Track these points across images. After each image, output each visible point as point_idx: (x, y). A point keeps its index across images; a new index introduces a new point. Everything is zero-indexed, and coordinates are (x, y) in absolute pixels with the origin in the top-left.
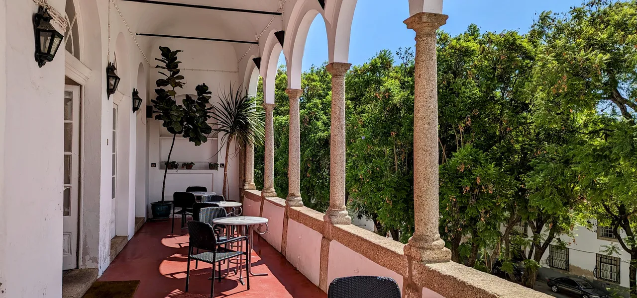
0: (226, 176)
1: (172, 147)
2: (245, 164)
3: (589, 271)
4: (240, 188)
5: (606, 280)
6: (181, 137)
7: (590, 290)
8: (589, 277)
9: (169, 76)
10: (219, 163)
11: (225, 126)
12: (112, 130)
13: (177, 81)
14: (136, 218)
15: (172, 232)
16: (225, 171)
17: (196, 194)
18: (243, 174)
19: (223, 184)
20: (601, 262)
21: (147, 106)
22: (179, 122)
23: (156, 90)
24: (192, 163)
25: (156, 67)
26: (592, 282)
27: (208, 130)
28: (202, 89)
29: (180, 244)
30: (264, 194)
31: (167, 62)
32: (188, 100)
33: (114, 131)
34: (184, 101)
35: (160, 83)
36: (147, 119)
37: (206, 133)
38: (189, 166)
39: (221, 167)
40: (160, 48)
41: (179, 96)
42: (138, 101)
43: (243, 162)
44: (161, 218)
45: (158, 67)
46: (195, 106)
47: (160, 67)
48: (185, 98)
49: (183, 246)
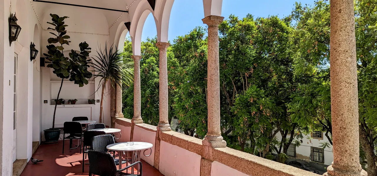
0: (102, 108)
1: (61, 88)
2: (115, 100)
3: (307, 156)
4: (111, 117)
5: (317, 161)
6: (68, 81)
7: (308, 168)
8: (307, 160)
9: (58, 35)
10: (96, 99)
11: (101, 73)
12: (13, 74)
13: (65, 39)
14: (33, 142)
15: (63, 153)
16: (101, 105)
17: (82, 122)
18: (114, 107)
19: (100, 115)
20: (313, 151)
21: (40, 58)
22: (67, 69)
23: (47, 46)
24: (76, 100)
25: (48, 29)
26: (309, 163)
27: (89, 75)
28: (84, 46)
29: (71, 163)
30: (135, 121)
31: (56, 25)
32: (73, 54)
33: (15, 75)
34: (70, 54)
35: (51, 40)
36: (40, 68)
37: (88, 78)
38: (73, 102)
39: (97, 102)
40: (51, 15)
41: (66, 50)
42: (35, 52)
43: (114, 98)
44: (52, 142)
45: (49, 28)
46: (78, 58)
47: (51, 29)
48: (71, 52)
49: (74, 164)
